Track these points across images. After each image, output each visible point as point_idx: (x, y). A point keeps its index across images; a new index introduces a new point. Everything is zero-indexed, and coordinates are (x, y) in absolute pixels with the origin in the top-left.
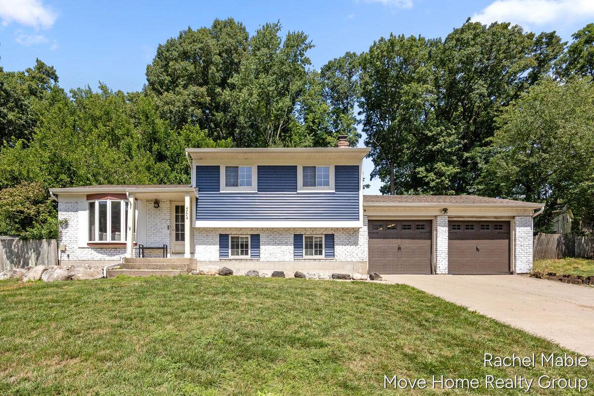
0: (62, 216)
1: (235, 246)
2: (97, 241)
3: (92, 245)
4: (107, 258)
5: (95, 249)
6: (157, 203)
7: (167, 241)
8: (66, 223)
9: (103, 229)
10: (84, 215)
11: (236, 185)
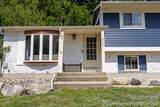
0: (6, 44)
1: (128, 63)
2: (31, 60)
3: (28, 64)
4: (37, 72)
5: (29, 66)
6: (74, 36)
7: (81, 61)
8: (9, 49)
9: (36, 52)
10: (22, 44)
11: (131, 24)
